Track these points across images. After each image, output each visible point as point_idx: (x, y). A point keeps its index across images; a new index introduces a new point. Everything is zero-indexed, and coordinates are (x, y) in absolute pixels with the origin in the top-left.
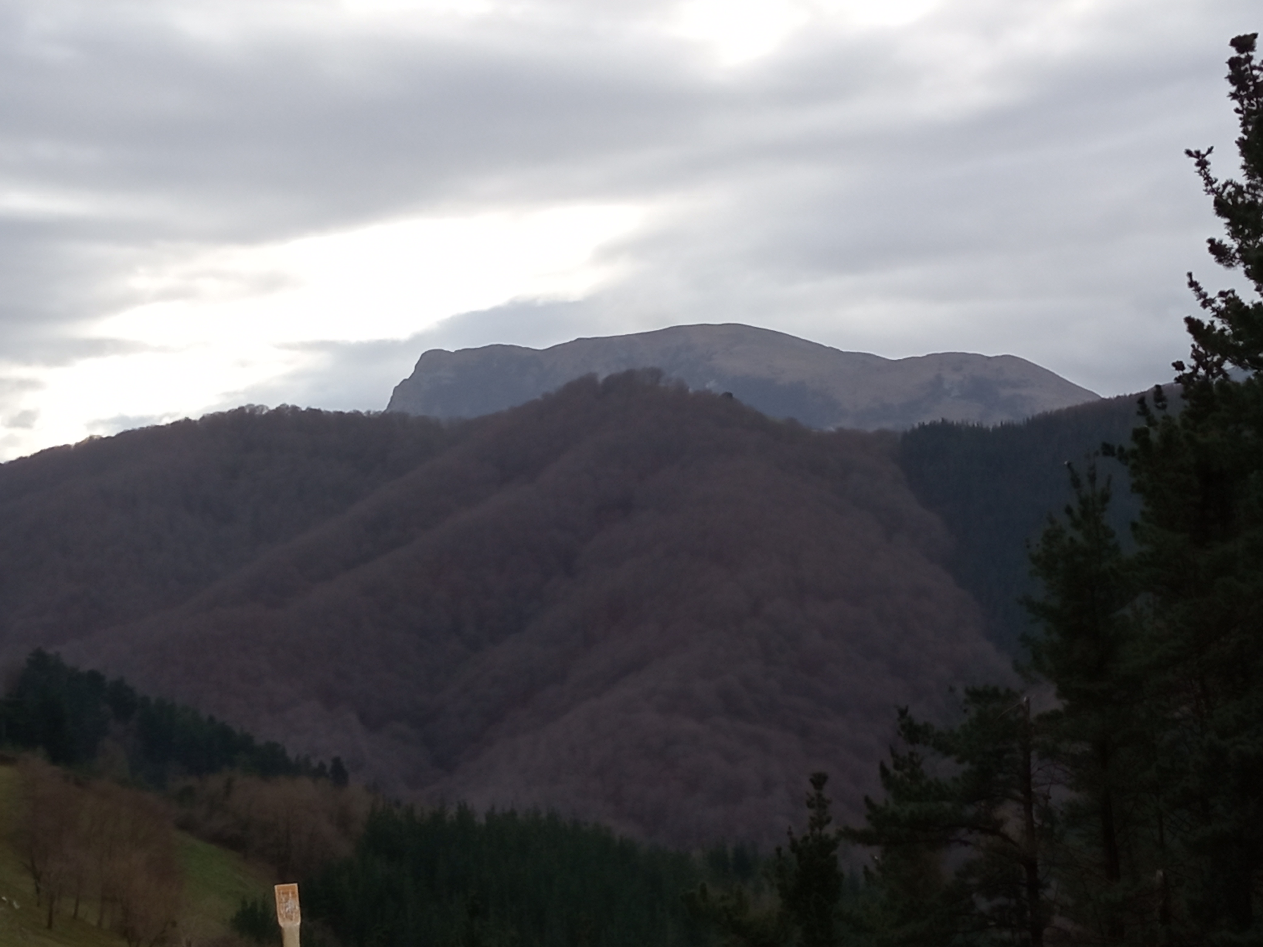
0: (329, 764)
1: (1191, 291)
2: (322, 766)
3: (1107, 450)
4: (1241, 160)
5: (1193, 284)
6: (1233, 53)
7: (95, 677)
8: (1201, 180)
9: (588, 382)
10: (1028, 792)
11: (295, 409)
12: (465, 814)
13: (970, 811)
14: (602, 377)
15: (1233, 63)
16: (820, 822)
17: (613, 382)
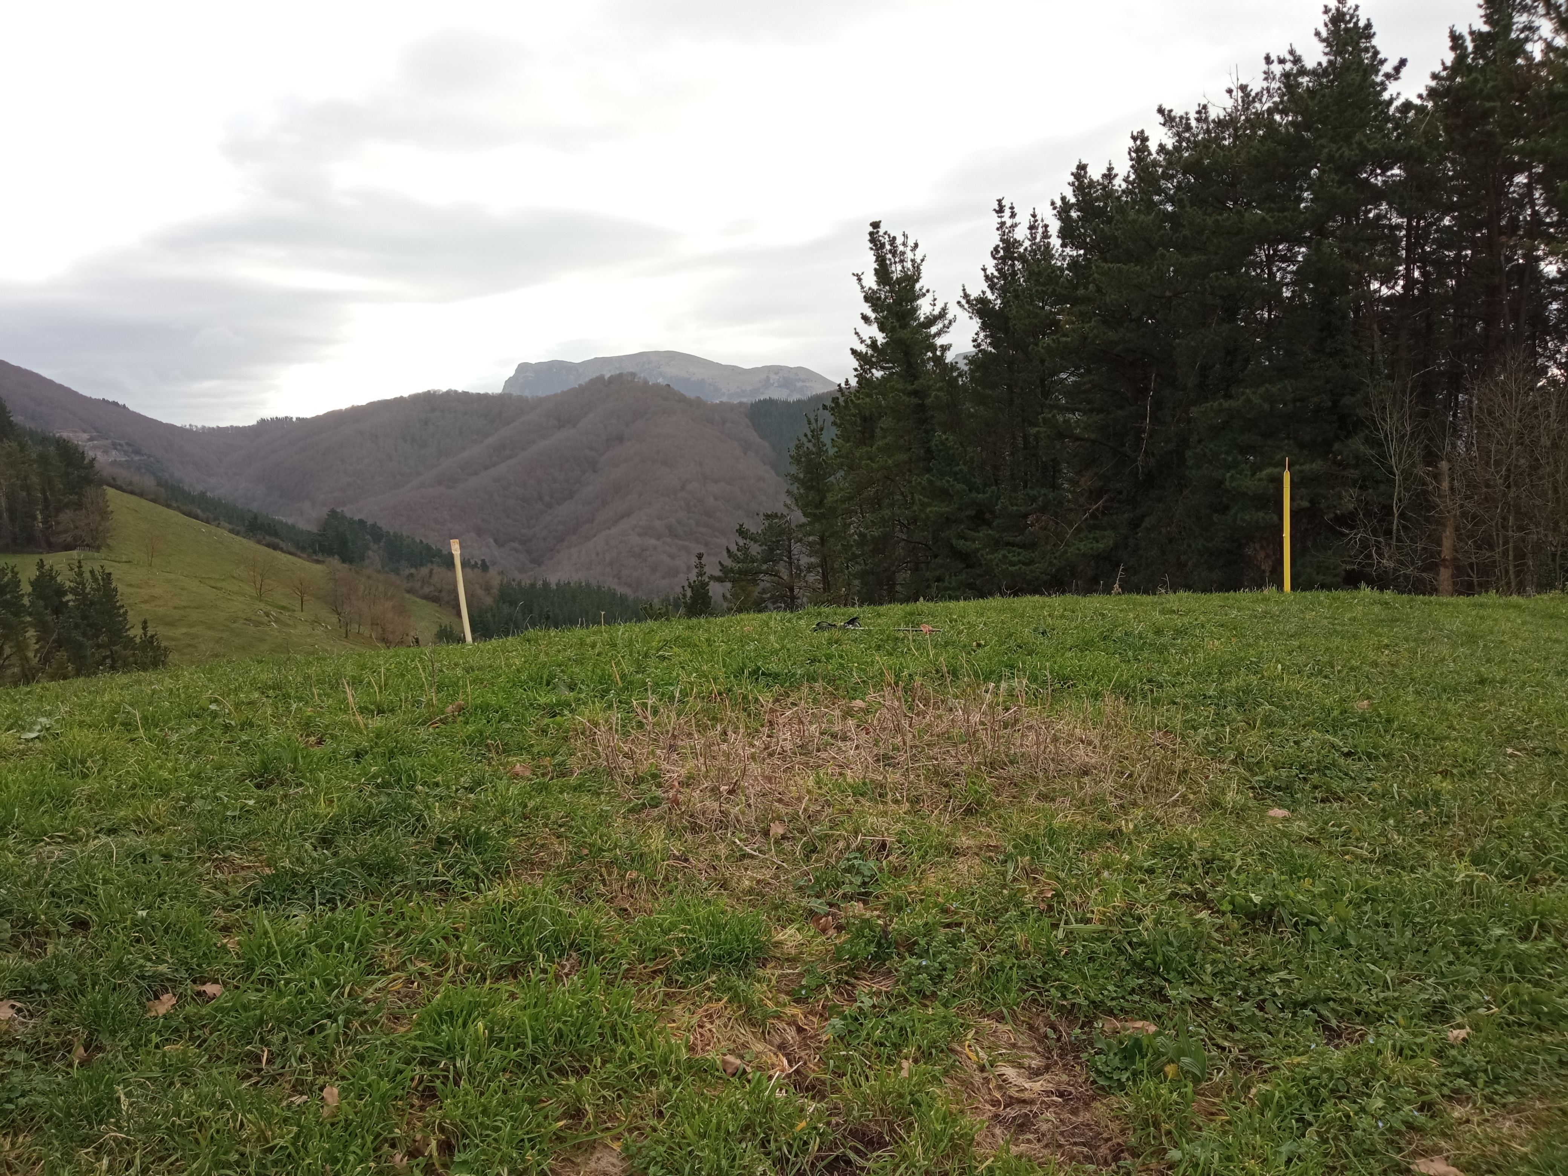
0: (480, 563)
1: (856, 337)
2: (476, 563)
3: (825, 407)
4: (875, 278)
5: (856, 333)
6: (871, 229)
7: (362, 522)
8: (859, 287)
9: (601, 378)
10: (790, 558)
11: (456, 392)
12: (546, 584)
13: (764, 567)
14: (606, 377)
15: (871, 234)
16: (700, 574)
17: (612, 379)
